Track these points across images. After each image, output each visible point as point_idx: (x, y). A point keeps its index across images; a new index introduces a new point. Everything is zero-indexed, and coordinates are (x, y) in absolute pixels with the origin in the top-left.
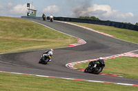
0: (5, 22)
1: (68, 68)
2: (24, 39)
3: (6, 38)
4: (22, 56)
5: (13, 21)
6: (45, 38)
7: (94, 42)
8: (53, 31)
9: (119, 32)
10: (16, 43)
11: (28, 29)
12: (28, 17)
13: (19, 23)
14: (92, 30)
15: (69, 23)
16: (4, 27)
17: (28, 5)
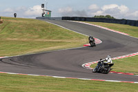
0: (20, 24)
1: (85, 68)
2: (39, 40)
3: (22, 40)
4: (38, 58)
5: (28, 22)
6: (61, 38)
7: (110, 41)
8: (69, 32)
9: (135, 30)
10: (32, 45)
11: (43, 30)
12: (43, 17)
13: (34, 24)
14: (107, 29)
15: (84, 23)
16: (19, 28)
17: (43, 5)
